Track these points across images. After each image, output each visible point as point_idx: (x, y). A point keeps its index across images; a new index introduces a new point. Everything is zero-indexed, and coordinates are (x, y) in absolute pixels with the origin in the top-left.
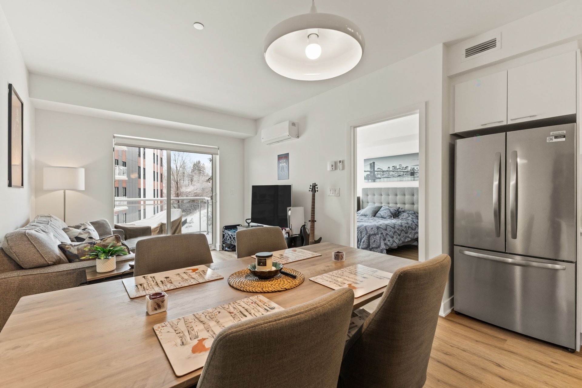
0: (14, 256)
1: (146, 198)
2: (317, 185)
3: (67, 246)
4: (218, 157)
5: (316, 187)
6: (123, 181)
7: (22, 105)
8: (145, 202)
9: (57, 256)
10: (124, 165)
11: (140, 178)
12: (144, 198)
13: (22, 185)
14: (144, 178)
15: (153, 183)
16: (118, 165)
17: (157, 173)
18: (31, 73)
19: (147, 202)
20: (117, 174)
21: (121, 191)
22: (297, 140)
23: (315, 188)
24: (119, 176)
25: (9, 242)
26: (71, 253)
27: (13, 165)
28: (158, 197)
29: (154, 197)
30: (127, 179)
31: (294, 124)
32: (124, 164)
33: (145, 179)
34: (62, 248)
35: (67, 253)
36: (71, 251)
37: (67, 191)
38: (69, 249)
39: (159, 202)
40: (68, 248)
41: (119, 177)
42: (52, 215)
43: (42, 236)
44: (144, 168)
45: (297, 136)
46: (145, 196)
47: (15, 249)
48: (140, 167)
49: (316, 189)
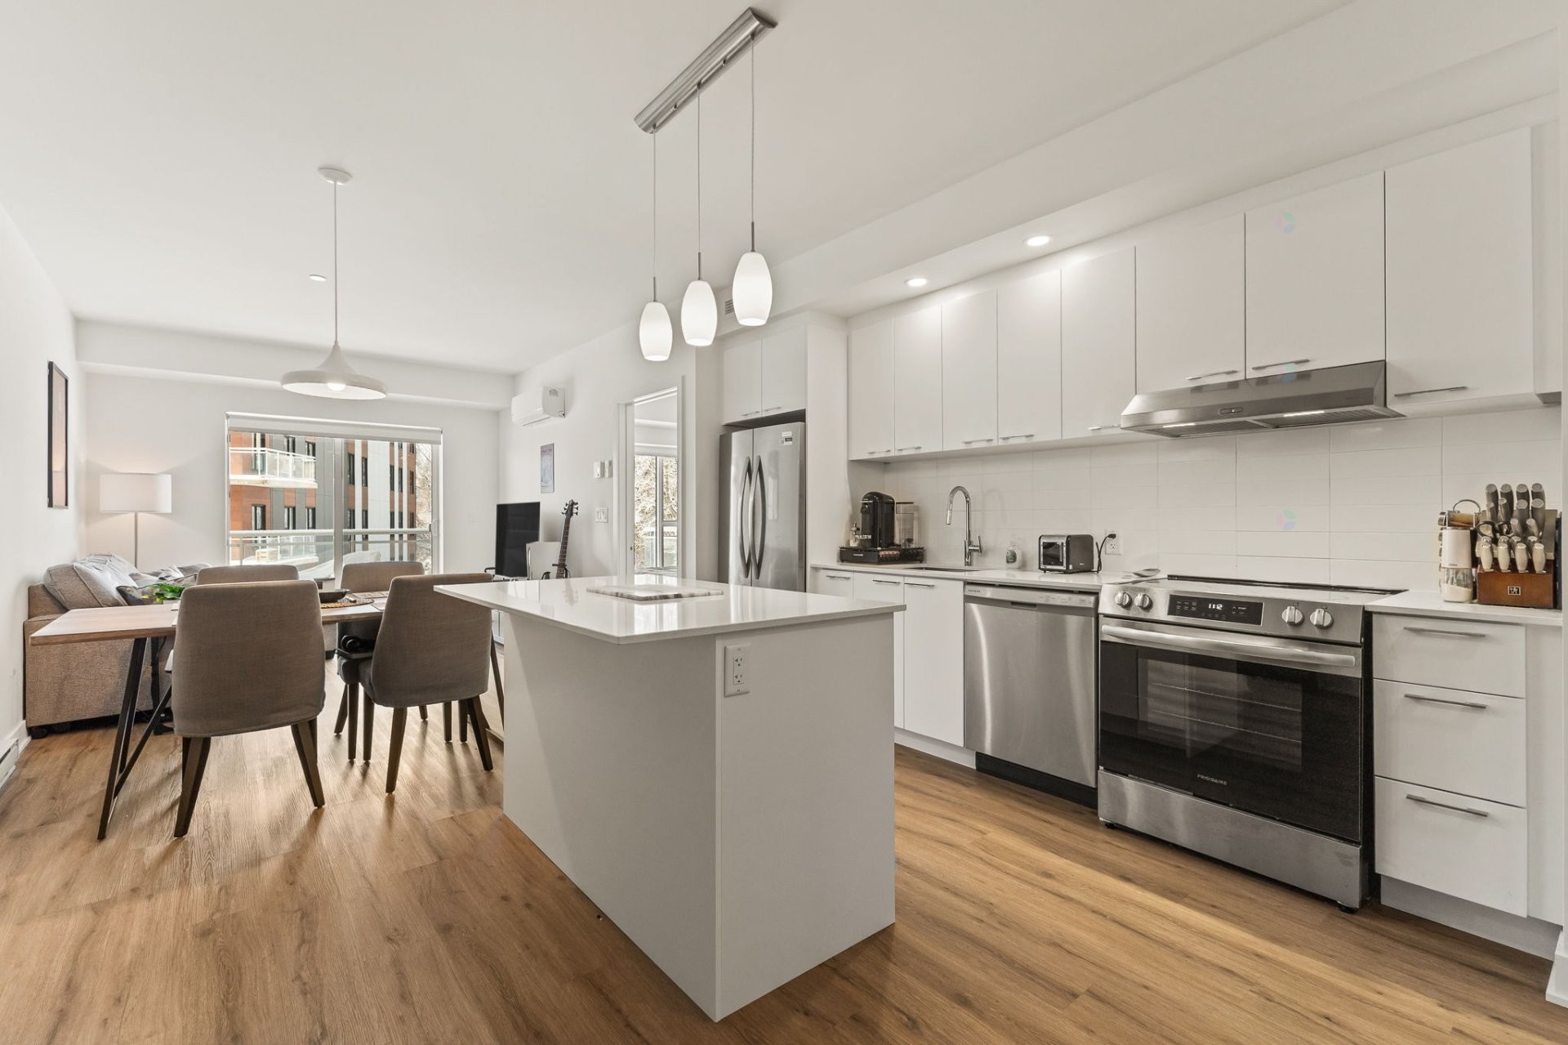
0: (59, 595)
1: (370, 529)
2: (577, 504)
3: (128, 589)
4: (441, 447)
5: (575, 506)
6: (306, 492)
7: (66, 381)
8: (366, 537)
9: (114, 598)
10: (311, 452)
11: (354, 484)
12: (366, 530)
13: (66, 504)
14: (365, 483)
15: (389, 496)
16: (294, 451)
17: (401, 470)
18: (79, 322)
19: (371, 538)
20: (291, 474)
21: (302, 515)
22: (562, 420)
23: (572, 509)
24: (298, 480)
25: (53, 576)
26: (134, 597)
27: (56, 472)
28: (401, 526)
29: (392, 526)
30: (315, 486)
31: (554, 392)
32: (312, 449)
33: (367, 486)
34: (120, 590)
35: (129, 597)
36: (133, 595)
37: (139, 514)
38: (130, 593)
39: (405, 537)
40: (129, 591)
41: (295, 482)
42: (113, 554)
43: (95, 573)
44: (363, 458)
45: (561, 414)
46: (365, 525)
47: (60, 586)
48: (353, 456)
49: (575, 511)
